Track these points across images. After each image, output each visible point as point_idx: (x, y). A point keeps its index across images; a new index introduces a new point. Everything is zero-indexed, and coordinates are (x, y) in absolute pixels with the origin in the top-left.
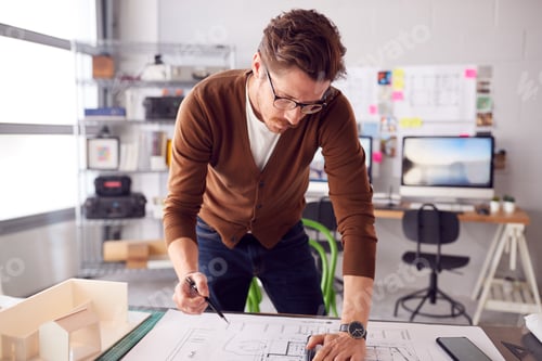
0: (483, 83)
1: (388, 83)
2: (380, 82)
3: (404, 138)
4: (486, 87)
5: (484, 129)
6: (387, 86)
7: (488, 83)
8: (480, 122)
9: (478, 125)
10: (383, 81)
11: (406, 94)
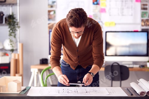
0: (144, 5)
1: (98, 4)
2: (94, 3)
3: (106, 32)
4: (146, 7)
5: (145, 27)
6: (98, 6)
7: (146, 5)
8: (143, 24)
9: (142, 26)
10: (95, 3)
11: (107, 10)
